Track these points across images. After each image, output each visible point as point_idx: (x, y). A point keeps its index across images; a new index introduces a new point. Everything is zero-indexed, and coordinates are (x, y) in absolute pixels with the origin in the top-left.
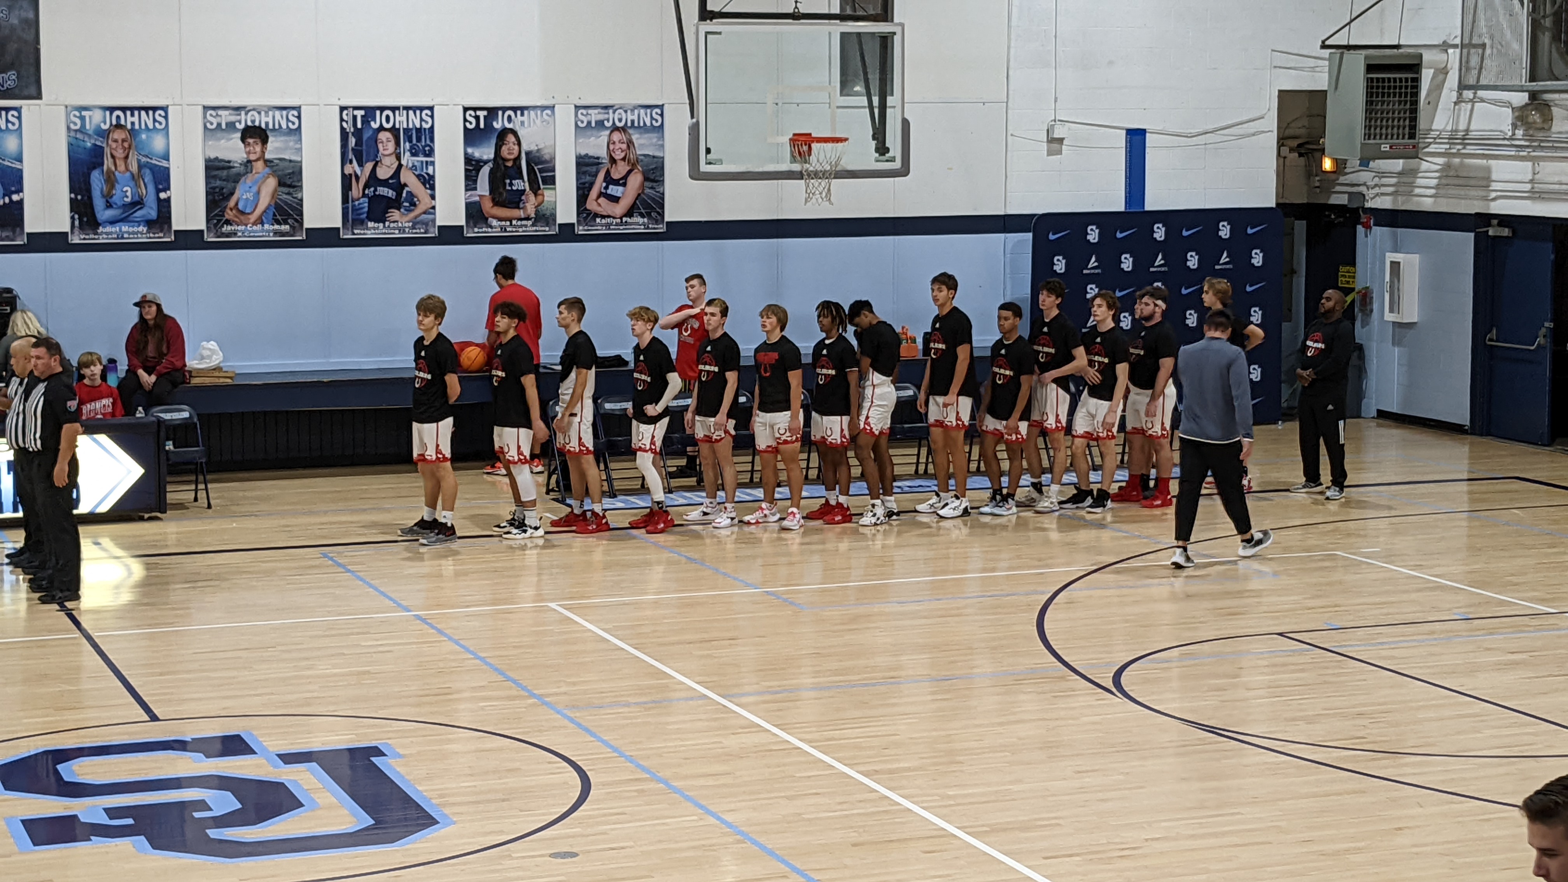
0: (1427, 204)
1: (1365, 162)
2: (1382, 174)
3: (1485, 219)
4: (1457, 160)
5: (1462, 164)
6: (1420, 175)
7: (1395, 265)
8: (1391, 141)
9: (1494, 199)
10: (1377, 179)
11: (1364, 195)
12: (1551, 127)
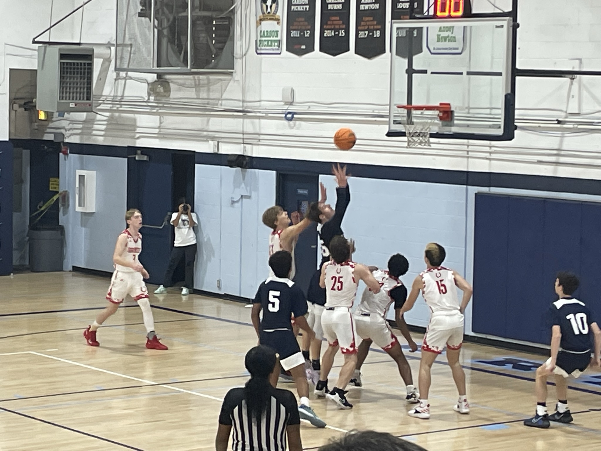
0: (100, 141)
1: (61, 114)
2: (73, 122)
3: (133, 150)
4: (117, 114)
5: (120, 117)
6: (96, 123)
7: (82, 177)
8: (77, 101)
9: (138, 138)
10: (71, 125)
11: (64, 135)
12: (169, 95)
